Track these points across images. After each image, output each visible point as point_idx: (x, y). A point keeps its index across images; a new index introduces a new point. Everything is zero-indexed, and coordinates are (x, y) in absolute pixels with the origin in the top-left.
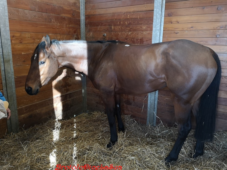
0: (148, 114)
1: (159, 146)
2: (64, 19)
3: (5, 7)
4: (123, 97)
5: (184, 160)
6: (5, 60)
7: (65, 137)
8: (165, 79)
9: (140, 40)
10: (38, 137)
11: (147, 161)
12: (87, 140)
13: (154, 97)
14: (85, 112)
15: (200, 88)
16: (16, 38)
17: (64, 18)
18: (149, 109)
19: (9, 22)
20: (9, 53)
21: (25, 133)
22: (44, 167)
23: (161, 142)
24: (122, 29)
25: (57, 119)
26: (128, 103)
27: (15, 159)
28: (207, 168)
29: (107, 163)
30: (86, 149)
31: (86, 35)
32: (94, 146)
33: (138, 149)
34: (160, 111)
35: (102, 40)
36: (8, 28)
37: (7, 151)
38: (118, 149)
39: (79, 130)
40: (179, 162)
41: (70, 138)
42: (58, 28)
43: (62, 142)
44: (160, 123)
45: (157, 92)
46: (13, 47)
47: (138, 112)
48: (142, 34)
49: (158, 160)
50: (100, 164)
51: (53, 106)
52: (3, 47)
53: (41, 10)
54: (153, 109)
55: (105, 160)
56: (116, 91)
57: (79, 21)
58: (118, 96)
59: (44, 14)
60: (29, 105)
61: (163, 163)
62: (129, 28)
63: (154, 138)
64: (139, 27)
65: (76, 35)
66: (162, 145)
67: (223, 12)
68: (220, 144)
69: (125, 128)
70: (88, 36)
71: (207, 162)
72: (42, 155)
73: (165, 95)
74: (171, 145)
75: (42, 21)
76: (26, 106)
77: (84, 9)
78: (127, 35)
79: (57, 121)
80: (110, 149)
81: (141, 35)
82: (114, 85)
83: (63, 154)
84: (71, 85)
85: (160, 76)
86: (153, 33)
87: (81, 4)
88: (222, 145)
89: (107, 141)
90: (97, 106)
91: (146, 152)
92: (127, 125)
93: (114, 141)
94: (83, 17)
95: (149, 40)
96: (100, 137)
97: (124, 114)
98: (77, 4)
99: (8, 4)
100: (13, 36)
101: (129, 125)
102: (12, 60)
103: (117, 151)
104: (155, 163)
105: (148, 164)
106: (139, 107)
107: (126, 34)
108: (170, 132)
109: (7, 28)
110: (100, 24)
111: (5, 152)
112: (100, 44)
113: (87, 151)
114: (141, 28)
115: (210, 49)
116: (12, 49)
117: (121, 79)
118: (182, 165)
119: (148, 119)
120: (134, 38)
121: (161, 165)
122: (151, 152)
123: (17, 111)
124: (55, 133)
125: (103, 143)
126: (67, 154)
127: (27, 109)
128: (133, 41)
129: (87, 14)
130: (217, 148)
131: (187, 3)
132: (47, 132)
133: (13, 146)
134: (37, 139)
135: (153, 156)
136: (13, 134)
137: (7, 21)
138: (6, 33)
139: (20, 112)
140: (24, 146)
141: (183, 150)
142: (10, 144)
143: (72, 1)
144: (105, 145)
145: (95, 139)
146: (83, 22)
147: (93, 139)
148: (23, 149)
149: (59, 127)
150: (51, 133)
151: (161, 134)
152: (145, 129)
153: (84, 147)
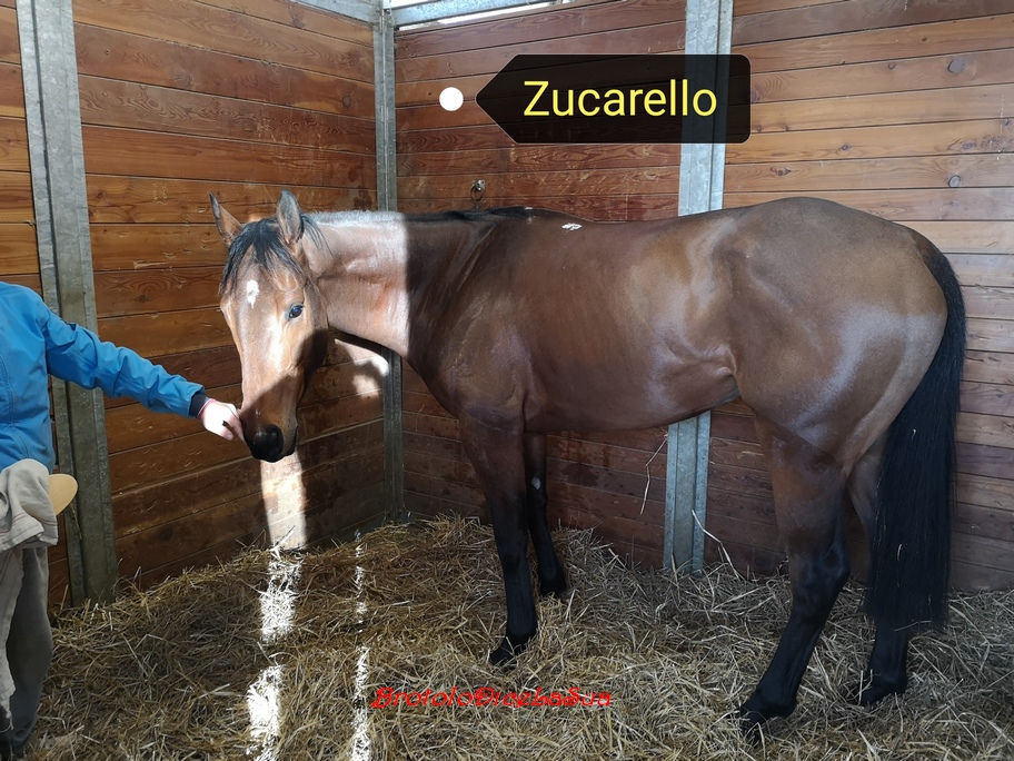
0: (667, 523)
1: (713, 658)
2: (308, 121)
3: (67, 76)
4: (561, 451)
5: (822, 714)
6: (63, 291)
7: (310, 621)
8: (729, 365)
9: (630, 203)
10: (198, 621)
11: (664, 719)
12: (407, 633)
13: (692, 450)
14: (397, 518)
16: (109, 200)
17: (307, 119)
18: (670, 502)
19: (85, 136)
20: (80, 263)
21: (142, 604)
22: (226, 743)
23: (724, 639)
24: (550, 159)
25: (276, 549)
26: (582, 473)
27: (104, 709)
28: (922, 743)
29: (492, 727)
30: (403, 667)
31: (400, 186)
32: (436, 656)
33: (623, 666)
34: (717, 506)
35: (468, 207)
36: (79, 162)
37: (69, 678)
38: (540, 668)
39: (373, 592)
40: (803, 722)
41: (334, 624)
42: (282, 161)
43: (301, 641)
44: (719, 559)
45: (705, 422)
46: (96, 239)
47: (624, 516)
48: (636, 177)
49: (711, 712)
50: (462, 731)
51: (260, 490)
52: (58, 239)
53: (215, 85)
54: (691, 500)
55: (482, 713)
56: (528, 417)
57: (371, 128)
58: (536, 442)
59: (224, 102)
60: (160, 484)
61: (730, 726)
62: (581, 157)
63: (696, 623)
64: (624, 151)
65: (359, 187)
66: (728, 652)
67: (975, 82)
68: (978, 645)
69: (568, 582)
70: (407, 191)
71: (923, 720)
72: (217, 692)
73: (737, 438)
74: (766, 652)
75: (220, 132)
76: (148, 488)
77: (393, 78)
78: (574, 185)
79: (278, 556)
80: (505, 670)
81: (631, 183)
82: (520, 391)
83: (305, 688)
84: (335, 401)
86: (684, 174)
87: (377, 58)
88: (988, 650)
89: (494, 635)
90: (446, 492)
91: (657, 681)
92: (576, 571)
93: (520, 633)
94: (387, 112)
95: (668, 204)
96: (460, 619)
97: (564, 525)
98: (361, 59)
99: (78, 63)
100: (100, 196)
101: (588, 570)
102: (93, 293)
103: (534, 674)
104: (697, 723)
105: (666, 729)
106: (631, 494)
107: (568, 180)
108: (763, 599)
109: (74, 159)
110: (461, 140)
111: (58, 680)
112: (458, 224)
113: (406, 676)
114: (634, 153)
116: (93, 246)
118: (814, 733)
119: (668, 546)
120: (600, 198)
121: (724, 733)
122: (679, 680)
123: (109, 510)
124: (270, 603)
125: (473, 646)
126: (322, 687)
127: (152, 503)
128: (599, 212)
129: (402, 101)
130: (965, 661)
131: (823, 46)
132: (237, 599)
133: (94, 654)
134: (194, 627)
135: (688, 695)
136: (92, 605)
137: (76, 130)
138: (72, 182)
139: (124, 513)
140: (140, 658)
141: (816, 669)
142: (80, 649)
143: (340, 47)
144: (481, 655)
145: (438, 629)
146: (386, 134)
147: (431, 630)
148: (136, 668)
149: (284, 580)
150: (251, 605)
151: (724, 609)
152: (654, 588)
153: (394, 661)
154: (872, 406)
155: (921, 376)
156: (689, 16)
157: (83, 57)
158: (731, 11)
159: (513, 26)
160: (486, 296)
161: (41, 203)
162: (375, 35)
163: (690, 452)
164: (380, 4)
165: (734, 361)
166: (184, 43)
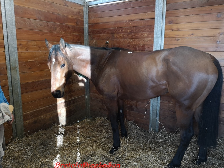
0: (150, 120)
1: (161, 152)
3: (12, 17)
4: (126, 103)
5: (187, 167)
6: (11, 67)
7: (68, 143)
8: (166, 86)
9: (142, 47)
10: (42, 143)
11: (150, 167)
12: (90, 146)
13: (156, 103)
14: (88, 117)
15: (201, 94)
16: (22, 46)
17: (68, 27)
18: (151, 115)
20: (15, 60)
21: (30, 138)
23: (164, 148)
24: (124, 36)
25: (61, 125)
26: (131, 108)
27: (20, 164)
30: (90, 155)
31: (89, 42)
32: (97, 152)
33: (141, 155)
34: (162, 116)
35: (105, 47)
36: (15, 37)
37: (12, 157)
38: (121, 155)
39: (83, 135)
41: (74, 143)
42: (62, 36)
43: (66, 147)
44: (162, 128)
45: (159, 98)
46: (19, 55)
47: (140, 118)
48: (144, 41)
49: (161, 166)
51: (57, 112)
52: (10, 55)
53: (47, 19)
54: (156, 114)
56: (119, 96)
57: (83, 29)
58: (121, 102)
59: (49, 23)
60: (34, 111)
62: (131, 36)
63: (157, 143)
64: (141, 35)
65: (80, 43)
66: (164, 151)
67: (223, 19)
68: (223, 150)
69: (128, 134)
70: (91, 43)
72: (46, 160)
73: (166, 101)
74: (174, 151)
75: (48, 30)
76: (31, 111)
77: (88, 18)
78: (129, 42)
79: (61, 127)
80: (113, 155)
81: (142, 42)
82: (117, 90)
83: (67, 159)
84: (74, 91)
85: (162, 83)
86: (155, 40)
87: (84, 13)
89: (110, 146)
90: (100, 112)
91: (148, 158)
92: (129, 131)
93: (116, 146)
94: (86, 25)
95: (151, 47)
96: (103, 142)
97: (126, 120)
98: (81, 13)
99: (15, 14)
100: (20, 45)
101: (132, 130)
102: (18, 67)
106: (142, 113)
108: (172, 138)
110: (103, 32)
111: (10, 157)
113: (90, 157)
114: (143, 35)
115: (211, 55)
116: (18, 56)
117: (123, 85)
119: (150, 125)
120: (135, 46)
122: (153, 158)
123: (22, 117)
124: (59, 138)
125: (106, 149)
126: (71, 159)
127: (32, 115)
128: (135, 48)
129: (90, 23)
130: (220, 154)
131: (187, 11)
132: (51, 137)
133: (18, 151)
134: (41, 144)
135: (156, 162)
136: (18, 139)
137: (15, 30)
138: (13, 42)
139: (25, 118)
140: (29, 152)
141: (186, 156)
142: (15, 149)
143: (76, 11)
144: (107, 151)
145: (97, 145)
146: (86, 30)
147: (96, 145)
148: (28, 154)
149: (62, 133)
150: (54, 139)
151: (163, 140)
152: (147, 135)
153: (87, 153)
154: (200, 96)
155: (212, 89)
156: (156, 4)
157: (16, 13)
158: (166, 2)
159: (115, 6)
160: (109, 68)
161: (6, 47)
162: (84, 8)
163: (156, 104)
164: (85, 1)
165: (167, 85)
166: (40, 9)
